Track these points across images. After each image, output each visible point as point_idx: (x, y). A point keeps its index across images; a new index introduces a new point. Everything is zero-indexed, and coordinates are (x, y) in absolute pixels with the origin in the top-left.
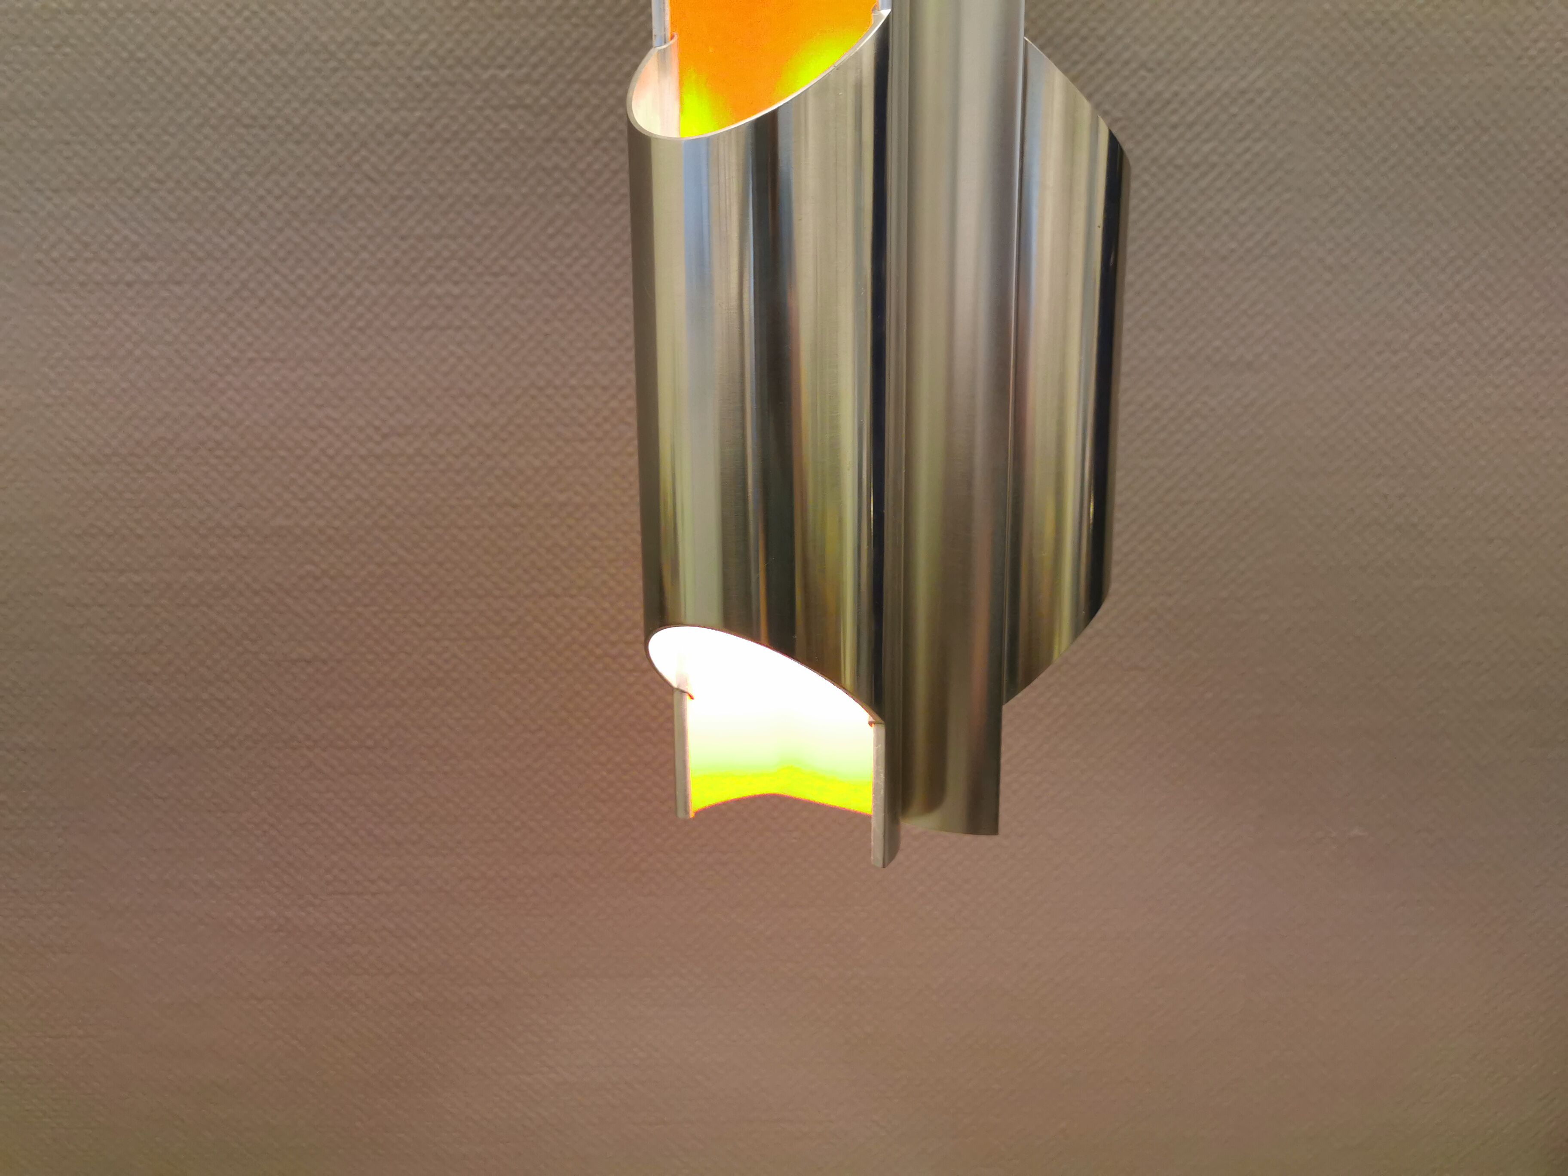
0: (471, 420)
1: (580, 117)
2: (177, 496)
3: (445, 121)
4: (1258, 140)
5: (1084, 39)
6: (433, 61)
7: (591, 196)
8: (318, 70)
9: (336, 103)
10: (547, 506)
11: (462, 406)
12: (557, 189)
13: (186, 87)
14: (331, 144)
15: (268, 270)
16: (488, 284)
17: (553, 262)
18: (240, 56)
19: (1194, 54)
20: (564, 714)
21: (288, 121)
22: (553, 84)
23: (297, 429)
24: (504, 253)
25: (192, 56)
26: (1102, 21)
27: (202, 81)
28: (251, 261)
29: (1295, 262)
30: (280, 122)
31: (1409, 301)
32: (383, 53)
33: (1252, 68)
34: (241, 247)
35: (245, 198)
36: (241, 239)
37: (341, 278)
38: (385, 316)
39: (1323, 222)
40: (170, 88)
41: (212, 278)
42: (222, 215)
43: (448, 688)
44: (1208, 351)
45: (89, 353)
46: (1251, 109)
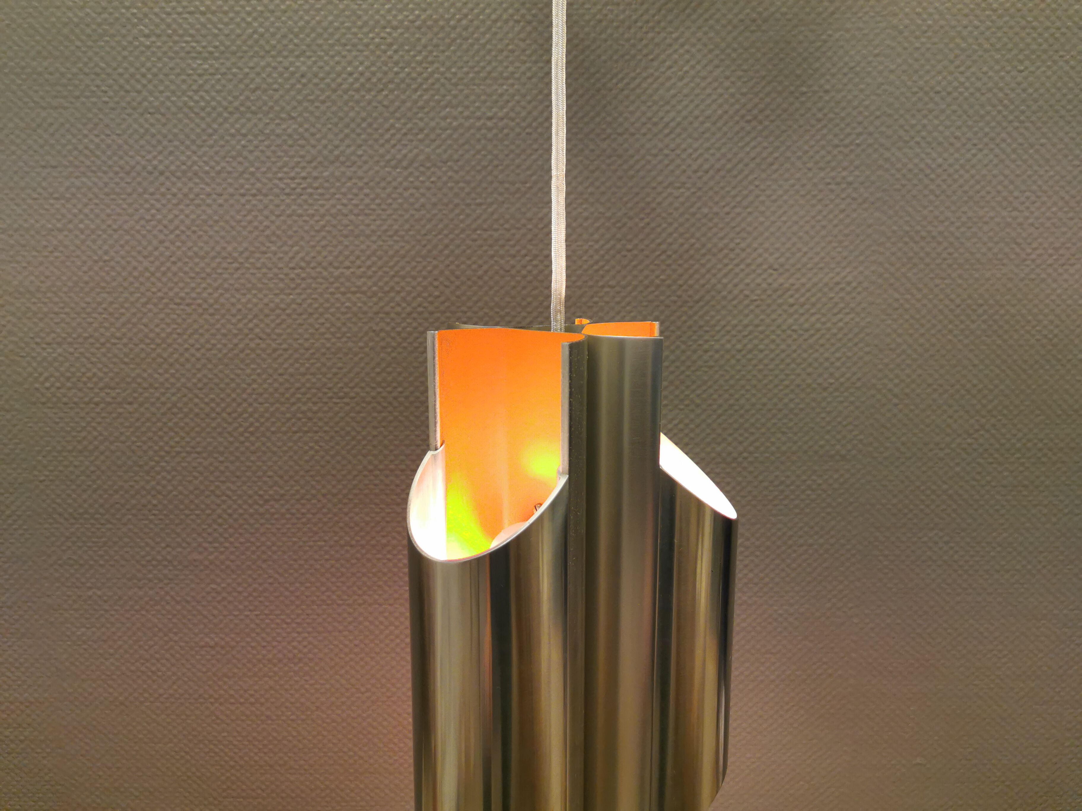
0: (324, 491)
1: (398, 299)
2: (126, 540)
4: (847, 314)
5: (732, 250)
6: (303, 264)
7: (405, 348)
8: (225, 269)
9: (237, 290)
10: (374, 546)
11: (318, 482)
12: (382, 344)
13: (136, 278)
14: (234, 316)
15: (190, 395)
16: (336, 403)
17: (380, 390)
18: (173, 259)
19: (805, 260)
20: (384, 681)
21: (205, 301)
22: (380, 279)
23: (207, 497)
24: (346, 385)
25: (141, 259)
26: (744, 239)
27: (147, 274)
28: (179, 390)
29: (873, 392)
30: (199, 301)
31: (951, 417)
32: (270, 259)
33: (844, 268)
34: (172, 380)
35: (176, 349)
36: (173, 375)
37: (239, 400)
38: (268, 424)
39: (892, 366)
40: (125, 279)
41: (153, 400)
42: (160, 360)
43: (306, 664)
44: (816, 448)
45: (69, 448)
46: (842, 294)
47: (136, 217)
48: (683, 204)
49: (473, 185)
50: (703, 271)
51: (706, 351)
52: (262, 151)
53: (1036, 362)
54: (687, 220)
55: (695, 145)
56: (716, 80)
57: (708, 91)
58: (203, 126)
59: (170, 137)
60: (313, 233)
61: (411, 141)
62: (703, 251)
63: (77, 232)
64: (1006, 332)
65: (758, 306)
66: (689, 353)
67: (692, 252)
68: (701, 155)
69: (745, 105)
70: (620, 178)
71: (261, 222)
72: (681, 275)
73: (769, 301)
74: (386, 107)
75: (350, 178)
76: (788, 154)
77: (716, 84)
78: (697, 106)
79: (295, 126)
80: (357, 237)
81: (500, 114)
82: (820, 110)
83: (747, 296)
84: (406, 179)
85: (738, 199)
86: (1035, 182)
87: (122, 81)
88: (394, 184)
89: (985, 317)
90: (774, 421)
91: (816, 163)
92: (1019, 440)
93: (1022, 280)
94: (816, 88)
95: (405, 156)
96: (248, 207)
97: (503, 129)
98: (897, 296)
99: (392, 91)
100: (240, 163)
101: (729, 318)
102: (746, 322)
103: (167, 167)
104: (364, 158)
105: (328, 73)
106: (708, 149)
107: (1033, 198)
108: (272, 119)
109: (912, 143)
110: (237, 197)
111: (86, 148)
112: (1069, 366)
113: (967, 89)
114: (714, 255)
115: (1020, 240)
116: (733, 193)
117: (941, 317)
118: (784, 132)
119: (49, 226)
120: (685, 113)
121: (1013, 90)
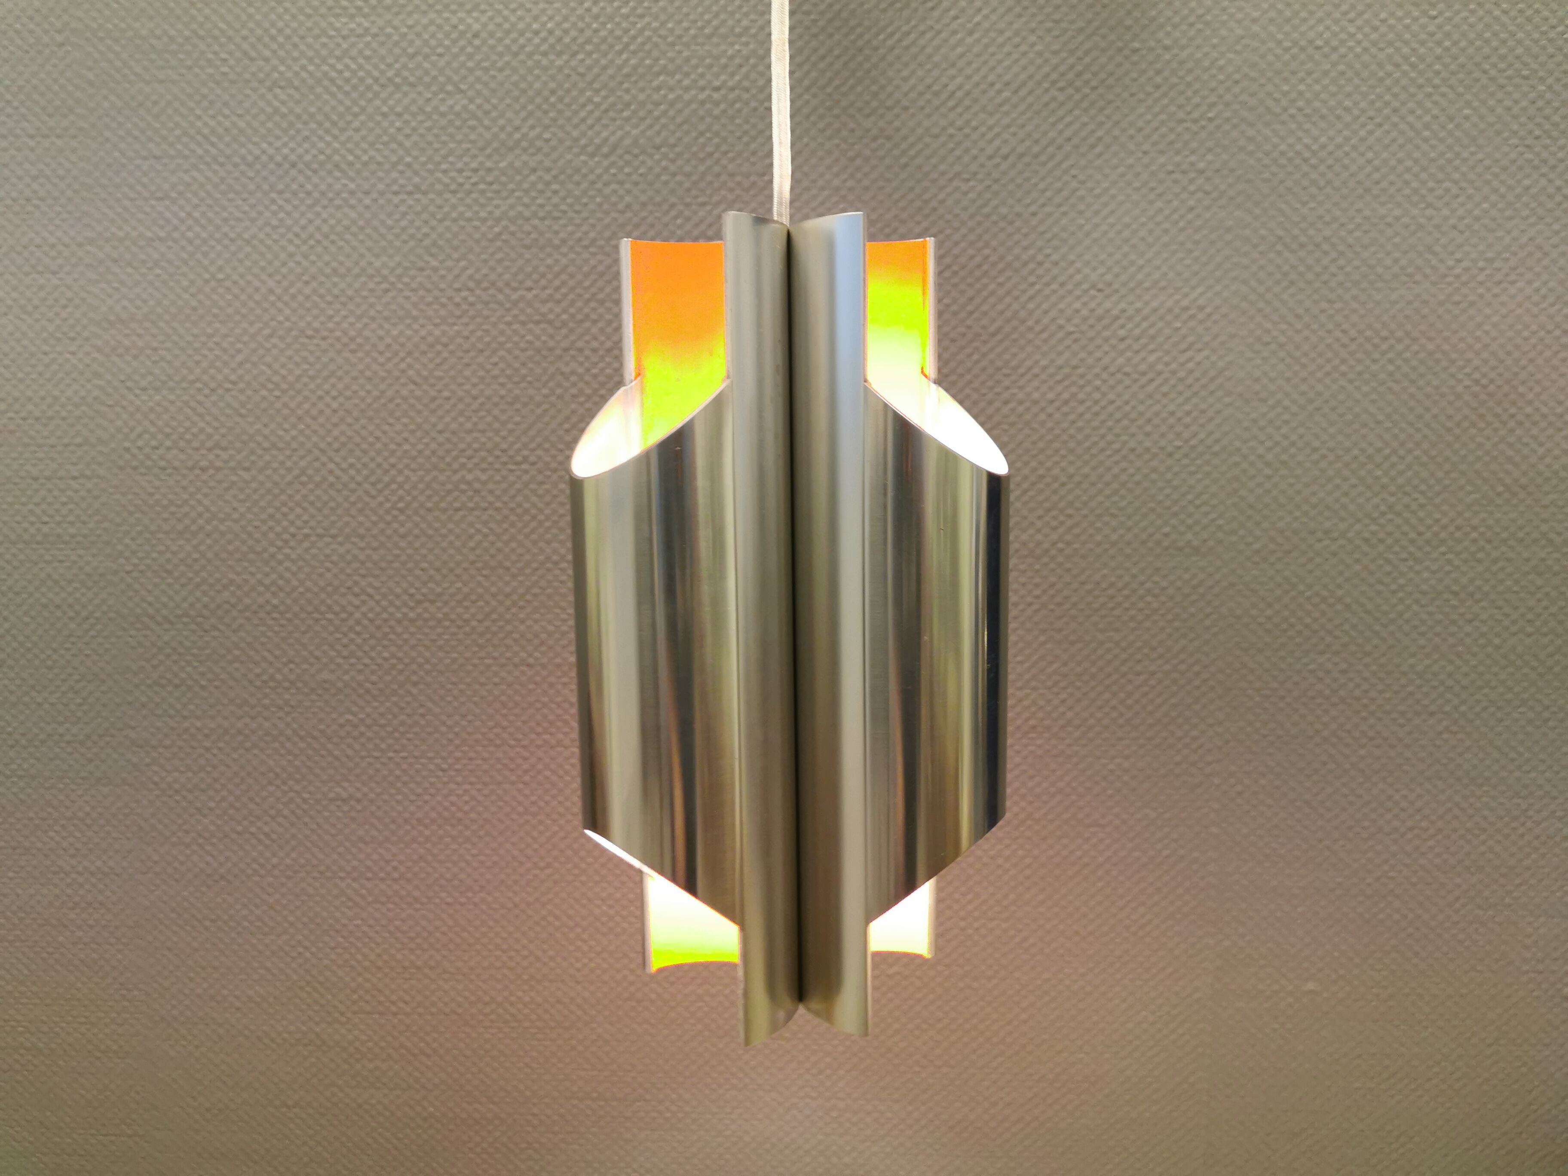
0: (494, 590)
1: (594, 330)
2: (236, 652)
3: (479, 333)
4: (1200, 350)
5: (1040, 264)
6: (471, 284)
8: (372, 291)
9: (387, 319)
10: (558, 666)
11: (486, 577)
12: (574, 391)
13: (257, 303)
14: (381, 353)
15: (324, 459)
16: (511, 471)
18: (305, 278)
19: (1140, 276)
20: (569, 853)
21: (345, 333)
22: (572, 303)
23: (344, 595)
24: (525, 446)
25: (264, 277)
26: (1056, 248)
27: (272, 298)
28: (309, 451)
29: (1236, 459)
30: (338, 334)
31: (1346, 494)
32: (429, 277)
33: (1194, 288)
34: (301, 439)
35: (306, 398)
36: (301, 432)
37: (386, 466)
38: (422, 498)
39: (1262, 423)
40: (244, 304)
41: (275, 465)
42: (286, 412)
43: (467, 827)
44: (1158, 536)
45: (166, 527)
46: (1192, 324)
47: (260, 223)
48: (973, 201)
49: (695, 178)
50: (1001, 292)
51: (1006, 403)
52: (422, 136)
53: (1466, 417)
54: (980, 224)
55: (991, 122)
56: (1017, 33)
57: (1007, 49)
58: (348, 103)
59: (305, 117)
60: (484, 243)
61: (614, 120)
63: (184, 243)
64: (1422, 376)
65: (1076, 341)
66: (982, 405)
67: (985, 267)
68: (998, 135)
69: (1056, 67)
70: (889, 167)
71: (418, 229)
72: (971, 299)
73: (1091, 334)
74: (582, 75)
75: (534, 170)
76: (1116, 132)
77: (1017, 40)
78: (993, 69)
79: (465, 102)
80: (542, 248)
81: (730, 83)
82: (1158, 72)
83: (1061, 327)
84: (606, 170)
85: (1048, 194)
86: (1456, 169)
87: (245, 46)
88: (592, 177)
89: (1391, 355)
90: (1100, 498)
91: (1154, 144)
92: (1444, 528)
93: (1441, 304)
94: (1152, 43)
95: (606, 140)
96: (403, 209)
97: (734, 102)
98: (1267, 325)
99: (589, 54)
100: (393, 151)
101: (1037, 357)
102: (1060, 362)
103: (300, 157)
104: (553, 143)
105: (508, 32)
106: (1008, 126)
107: (1455, 191)
108: (435, 94)
109: (1285, 117)
110: (389, 196)
111: (199, 133)
112: (1512, 424)
113: (1359, 42)
114: (1016, 271)
115: (1437, 248)
116: (1042, 186)
117: (1330, 355)
118: (1110, 102)
119: (149, 234)
120: (976, 78)
121: (1423, 43)
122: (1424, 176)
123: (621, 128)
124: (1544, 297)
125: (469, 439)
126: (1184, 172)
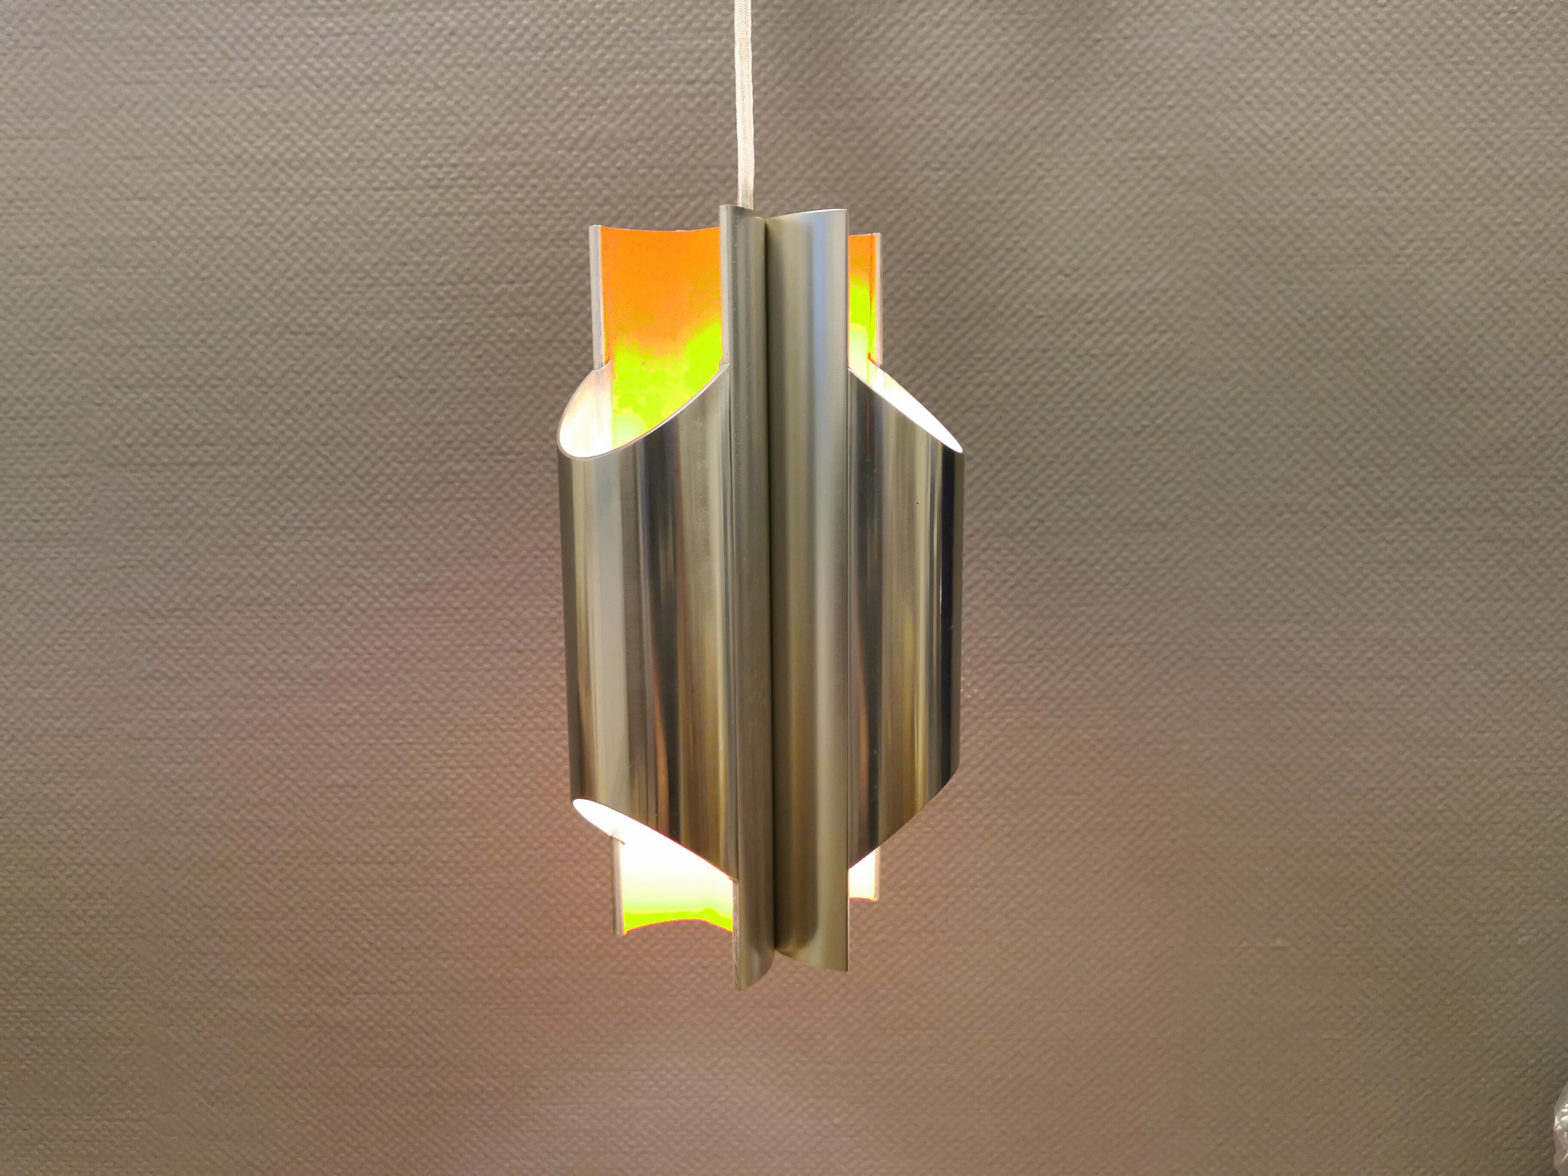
0: (483, 578)
2: (230, 644)
4: (1164, 332)
5: (1009, 250)
6: (454, 278)
8: (355, 286)
9: (371, 314)
10: (548, 651)
11: (475, 565)
12: (557, 382)
13: (242, 300)
14: (366, 347)
15: (312, 453)
16: (498, 461)
18: (289, 274)
19: (1105, 261)
20: (562, 833)
21: (330, 328)
22: (553, 297)
23: (335, 586)
24: (511, 436)
25: (248, 274)
26: (1024, 235)
27: (256, 295)
28: (297, 446)
29: (1201, 436)
30: (323, 329)
31: (1304, 469)
32: (411, 272)
33: (1158, 271)
34: (289, 433)
35: (293, 393)
36: (289, 427)
37: (373, 458)
38: (410, 490)
39: (1224, 402)
40: (229, 302)
41: (264, 460)
42: (273, 407)
43: (461, 810)
44: (1126, 513)
45: (157, 523)
46: (1156, 306)
47: (243, 221)
48: (943, 190)
49: (670, 171)
50: (971, 278)
51: (979, 386)
52: (401, 132)
53: (1419, 393)
54: (950, 212)
55: (959, 112)
56: (982, 25)
57: (973, 40)
58: (327, 101)
59: (285, 116)
60: (466, 238)
61: (590, 114)
62: (971, 253)
63: (167, 242)
64: (1376, 353)
65: (1045, 325)
67: (956, 255)
68: (966, 125)
69: (1021, 58)
70: (861, 158)
71: (400, 224)
72: (943, 286)
73: (1060, 318)
74: (558, 70)
75: (513, 165)
76: (1080, 121)
77: (983, 31)
78: (960, 60)
79: (443, 98)
80: (523, 241)
81: (705, 77)
82: (1120, 62)
83: (1030, 312)
84: (584, 164)
85: (1016, 182)
86: (1406, 152)
87: (224, 46)
88: (570, 171)
89: (1347, 334)
90: (1071, 477)
91: (1117, 132)
92: (1399, 499)
93: (1395, 283)
94: (1113, 34)
95: (583, 134)
96: (384, 204)
97: (708, 95)
98: (1228, 307)
99: (565, 49)
100: (373, 148)
101: (1008, 341)
102: (1029, 345)
103: (281, 155)
104: (531, 138)
105: (484, 29)
106: (975, 116)
107: (1406, 174)
108: (414, 91)
109: (1242, 104)
110: (370, 192)
111: (180, 133)
112: (1463, 398)
113: (1312, 30)
114: (986, 258)
115: (1389, 229)
116: (1009, 174)
117: (1288, 334)
118: (1074, 91)
119: (133, 234)
120: (943, 70)
121: (1372, 31)
122: (1375, 159)
123: (597, 122)
124: (1492, 275)
125: (455, 431)
126: (1146, 159)
